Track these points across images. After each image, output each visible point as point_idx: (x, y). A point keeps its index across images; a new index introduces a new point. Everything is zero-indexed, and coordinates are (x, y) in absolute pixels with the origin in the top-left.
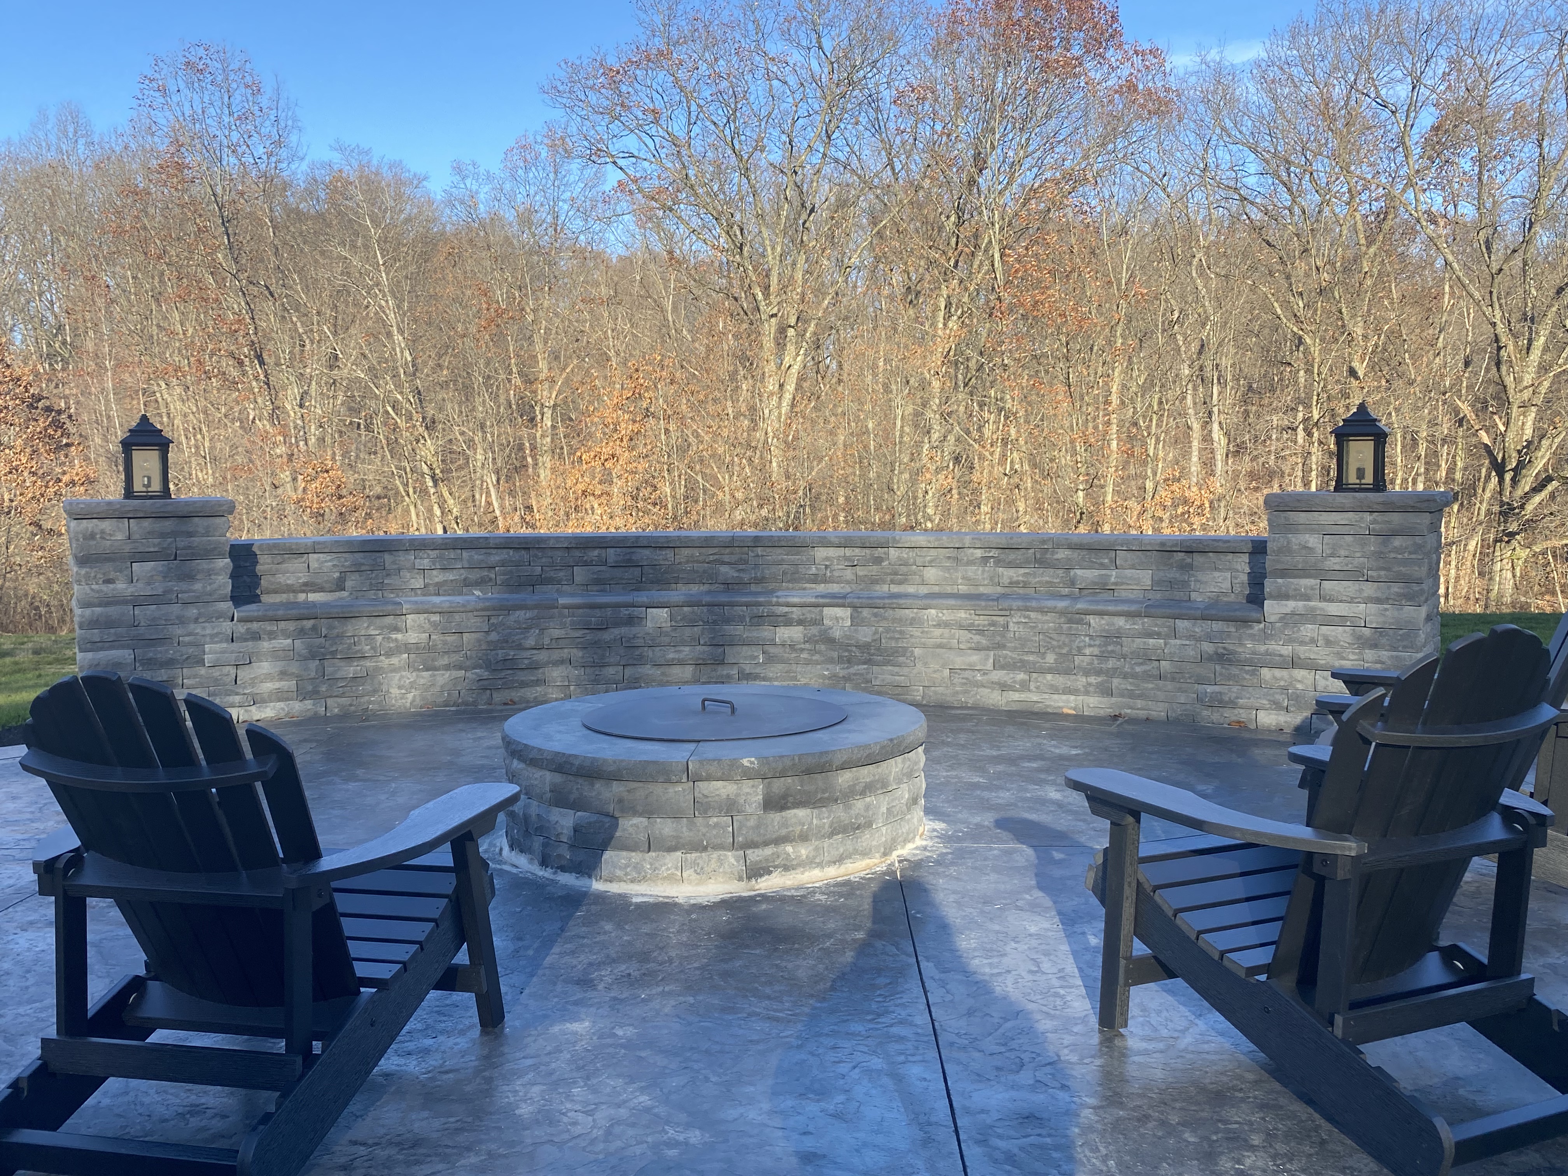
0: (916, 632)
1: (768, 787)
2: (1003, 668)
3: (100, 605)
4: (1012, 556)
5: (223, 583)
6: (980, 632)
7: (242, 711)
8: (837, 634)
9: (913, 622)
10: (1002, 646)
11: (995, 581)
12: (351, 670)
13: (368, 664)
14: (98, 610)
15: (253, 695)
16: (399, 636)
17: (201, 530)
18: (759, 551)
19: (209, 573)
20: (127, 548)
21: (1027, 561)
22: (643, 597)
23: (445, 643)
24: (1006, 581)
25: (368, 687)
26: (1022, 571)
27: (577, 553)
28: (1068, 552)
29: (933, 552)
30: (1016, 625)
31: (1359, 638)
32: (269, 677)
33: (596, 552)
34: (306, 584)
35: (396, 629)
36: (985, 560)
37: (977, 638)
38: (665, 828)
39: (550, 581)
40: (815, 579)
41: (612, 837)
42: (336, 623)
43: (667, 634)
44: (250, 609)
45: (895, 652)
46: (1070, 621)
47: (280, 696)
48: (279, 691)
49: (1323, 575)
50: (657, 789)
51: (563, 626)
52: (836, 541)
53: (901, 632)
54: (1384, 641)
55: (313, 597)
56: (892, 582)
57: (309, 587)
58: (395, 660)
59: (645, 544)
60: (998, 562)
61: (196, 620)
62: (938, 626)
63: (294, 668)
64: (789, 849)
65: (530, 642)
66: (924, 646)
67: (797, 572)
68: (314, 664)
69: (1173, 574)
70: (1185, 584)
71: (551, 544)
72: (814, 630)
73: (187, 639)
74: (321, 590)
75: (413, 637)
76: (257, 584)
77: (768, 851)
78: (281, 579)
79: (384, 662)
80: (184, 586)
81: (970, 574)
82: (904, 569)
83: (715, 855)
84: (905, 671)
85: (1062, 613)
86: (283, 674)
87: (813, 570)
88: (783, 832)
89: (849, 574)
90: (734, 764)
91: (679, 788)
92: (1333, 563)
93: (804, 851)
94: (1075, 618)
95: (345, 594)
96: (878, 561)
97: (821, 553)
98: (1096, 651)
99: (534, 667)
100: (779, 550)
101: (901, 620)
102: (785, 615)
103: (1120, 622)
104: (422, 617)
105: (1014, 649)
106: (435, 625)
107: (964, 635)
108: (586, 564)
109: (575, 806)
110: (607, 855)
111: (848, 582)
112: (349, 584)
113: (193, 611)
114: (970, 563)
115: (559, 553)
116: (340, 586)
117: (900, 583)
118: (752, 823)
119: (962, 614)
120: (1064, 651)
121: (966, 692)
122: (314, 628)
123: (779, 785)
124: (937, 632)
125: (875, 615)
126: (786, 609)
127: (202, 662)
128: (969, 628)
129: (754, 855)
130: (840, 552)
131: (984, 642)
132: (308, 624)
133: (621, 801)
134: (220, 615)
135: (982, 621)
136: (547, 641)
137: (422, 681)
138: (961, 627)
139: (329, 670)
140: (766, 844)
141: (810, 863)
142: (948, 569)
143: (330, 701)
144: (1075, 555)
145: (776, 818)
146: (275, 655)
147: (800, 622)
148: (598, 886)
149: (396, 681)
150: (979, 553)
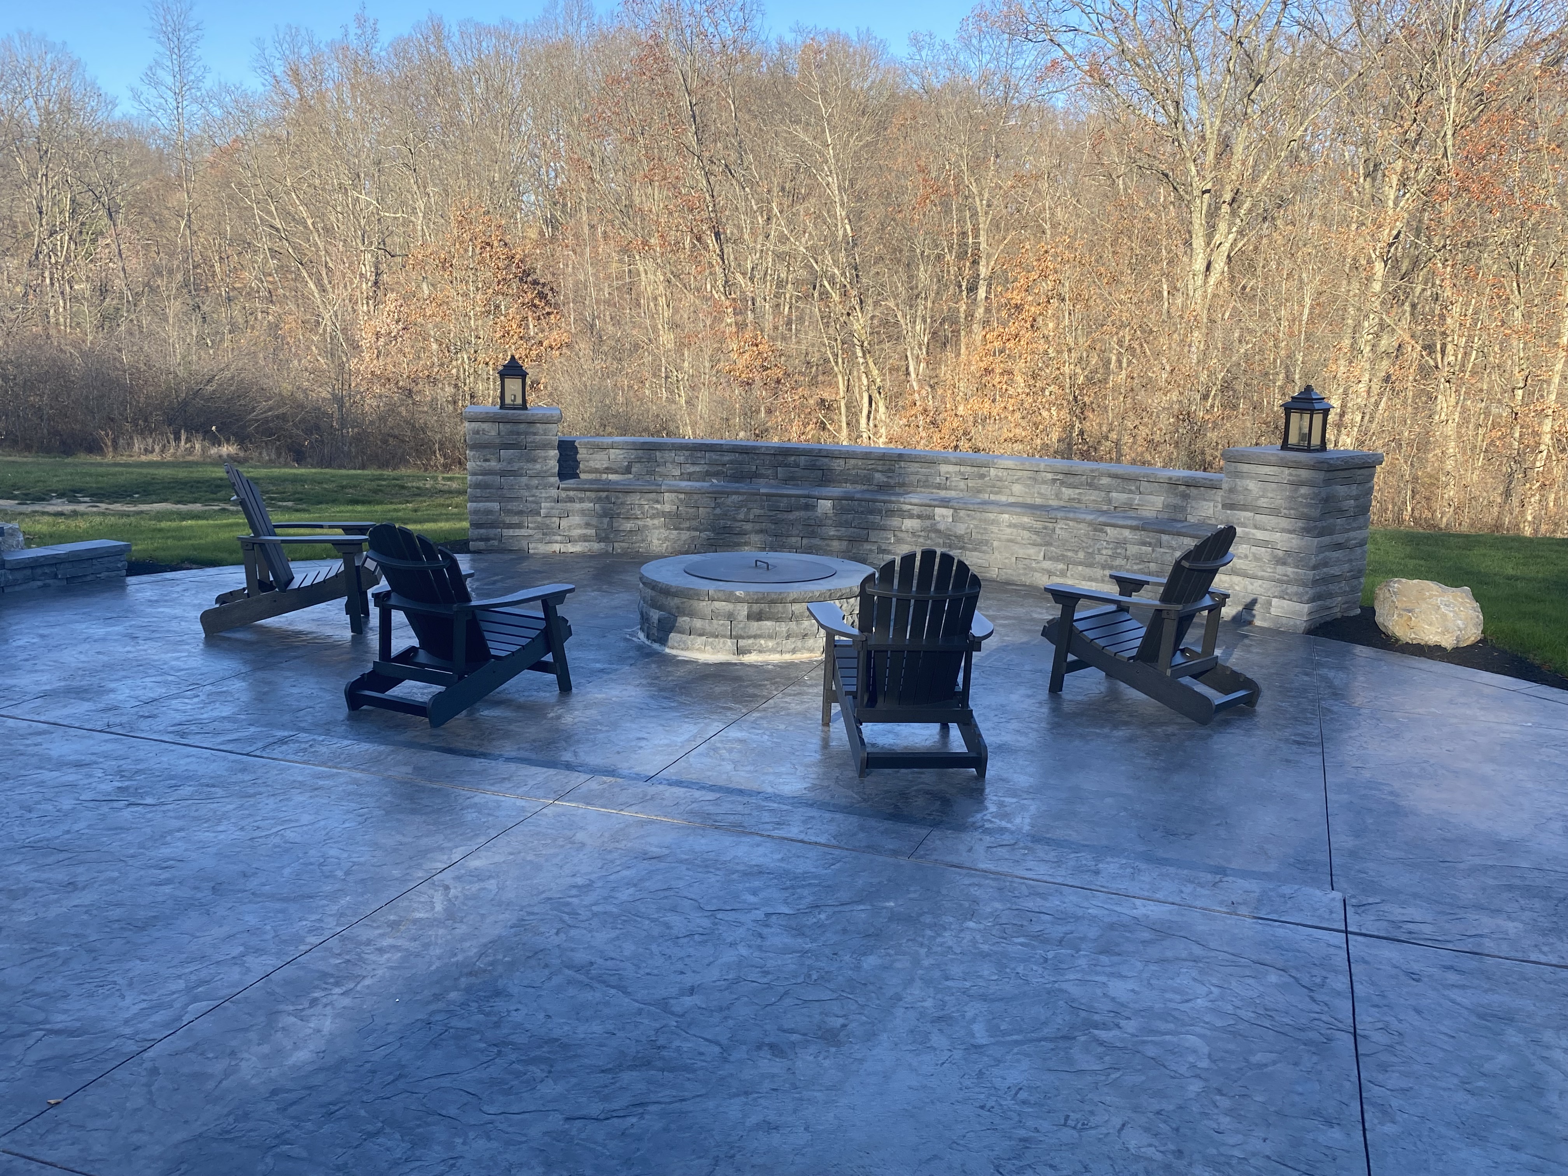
0: (995, 529)
1: (750, 608)
2: (1050, 559)
3: (481, 475)
4: (1071, 480)
5: (553, 465)
6: (1037, 533)
7: (562, 546)
8: (942, 527)
9: (993, 522)
10: (1051, 544)
11: (1058, 496)
12: (628, 526)
13: (640, 523)
14: (480, 477)
15: (569, 537)
16: (659, 506)
17: (541, 431)
18: (902, 464)
19: (546, 458)
20: (497, 441)
21: (1082, 484)
22: (816, 492)
23: (687, 513)
24: (1066, 497)
25: (639, 538)
26: (1077, 491)
27: (780, 458)
28: (1109, 479)
29: (1020, 473)
30: (1061, 529)
31: (1275, 557)
32: (579, 526)
33: (793, 458)
34: (607, 468)
35: (658, 502)
36: (1054, 481)
37: (1034, 537)
38: (698, 623)
39: (761, 476)
40: (939, 487)
41: (674, 626)
42: (620, 495)
43: (830, 518)
44: (570, 483)
45: (982, 542)
46: (1095, 530)
47: (585, 538)
48: (585, 536)
49: (1257, 510)
50: (695, 603)
51: (762, 508)
52: (954, 461)
53: (985, 529)
54: (1290, 560)
55: (611, 477)
56: (991, 492)
57: (608, 470)
58: (656, 522)
59: (825, 454)
60: (1063, 483)
61: (537, 488)
62: (1009, 526)
63: (594, 521)
64: (762, 642)
65: (741, 516)
66: (1000, 540)
67: (927, 481)
68: (606, 520)
69: (1178, 501)
70: (1183, 509)
71: (763, 450)
72: (928, 523)
73: (530, 499)
74: (616, 472)
75: (667, 508)
76: (578, 467)
77: (750, 641)
78: (592, 464)
79: (649, 522)
80: (530, 466)
81: (1043, 491)
82: (999, 484)
83: (722, 640)
84: (987, 556)
85: (1090, 524)
86: (588, 525)
87: (938, 480)
88: (759, 632)
89: (962, 485)
90: (732, 593)
91: (704, 603)
92: (1263, 502)
93: (770, 644)
94: (1099, 528)
95: (631, 476)
96: (982, 476)
97: (944, 468)
98: (1110, 553)
99: (743, 533)
100: (916, 465)
101: (985, 520)
102: (909, 511)
103: (1127, 533)
104: (674, 495)
105: (1058, 547)
106: (680, 500)
107: (1026, 534)
108: (786, 466)
109: (660, 608)
110: (672, 635)
111: (962, 491)
112: (634, 470)
113: (535, 482)
114: (1044, 482)
115: (768, 457)
116: (628, 470)
117: (997, 493)
118: (741, 626)
119: (1026, 520)
120: (1090, 551)
121: (1025, 574)
122: (607, 497)
123: (756, 608)
124: (1009, 530)
125: (968, 516)
126: (910, 507)
127: (539, 514)
128: (1029, 529)
129: (742, 643)
130: (957, 468)
131: (1039, 540)
132: (604, 494)
133: (678, 608)
134: (552, 485)
135: (1038, 525)
136: (752, 517)
137: (672, 537)
138: (1024, 528)
139: (615, 525)
140: (749, 637)
141: (773, 650)
142: (1028, 486)
143: (616, 544)
144: (1114, 482)
145: (755, 625)
146: (583, 512)
147: (919, 517)
148: (667, 650)
149: (655, 536)
150: (1050, 476)
